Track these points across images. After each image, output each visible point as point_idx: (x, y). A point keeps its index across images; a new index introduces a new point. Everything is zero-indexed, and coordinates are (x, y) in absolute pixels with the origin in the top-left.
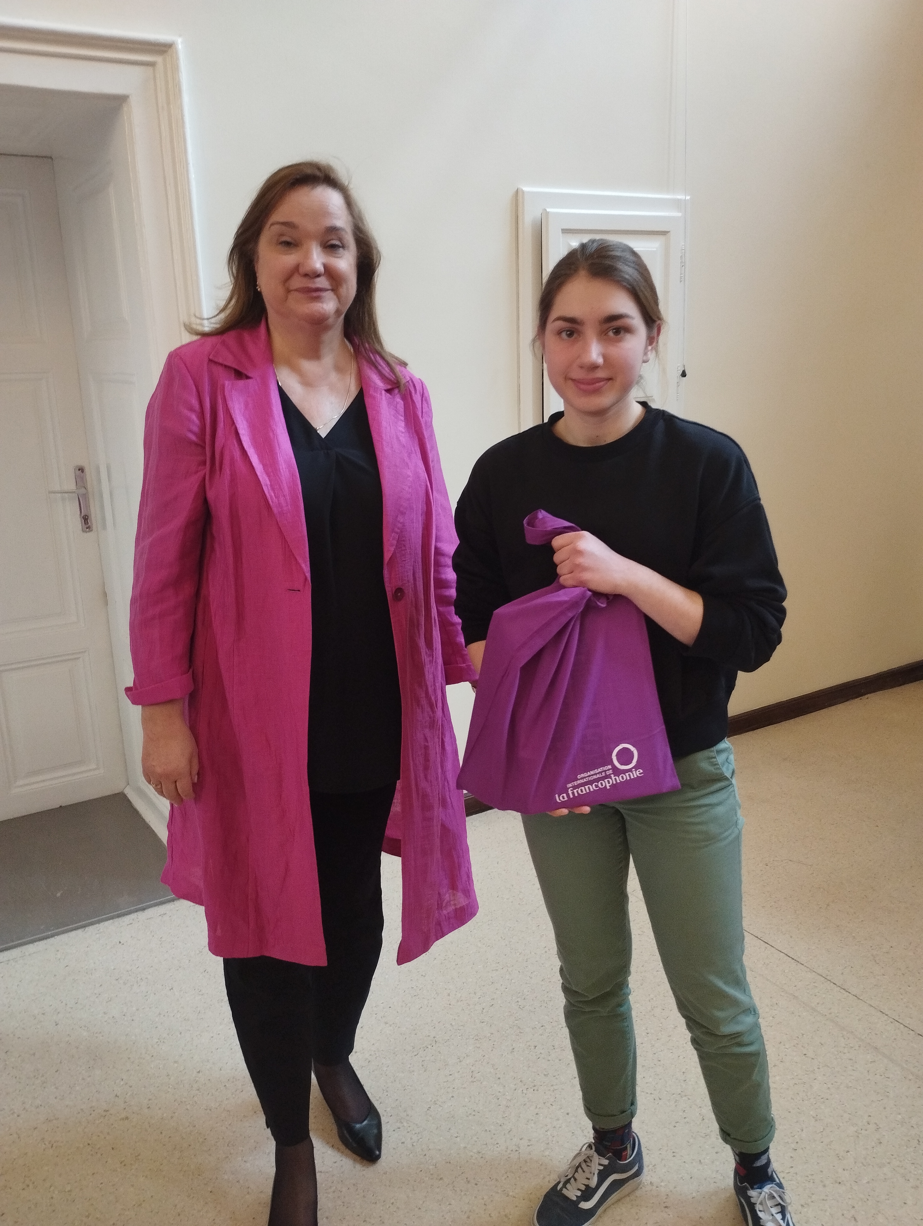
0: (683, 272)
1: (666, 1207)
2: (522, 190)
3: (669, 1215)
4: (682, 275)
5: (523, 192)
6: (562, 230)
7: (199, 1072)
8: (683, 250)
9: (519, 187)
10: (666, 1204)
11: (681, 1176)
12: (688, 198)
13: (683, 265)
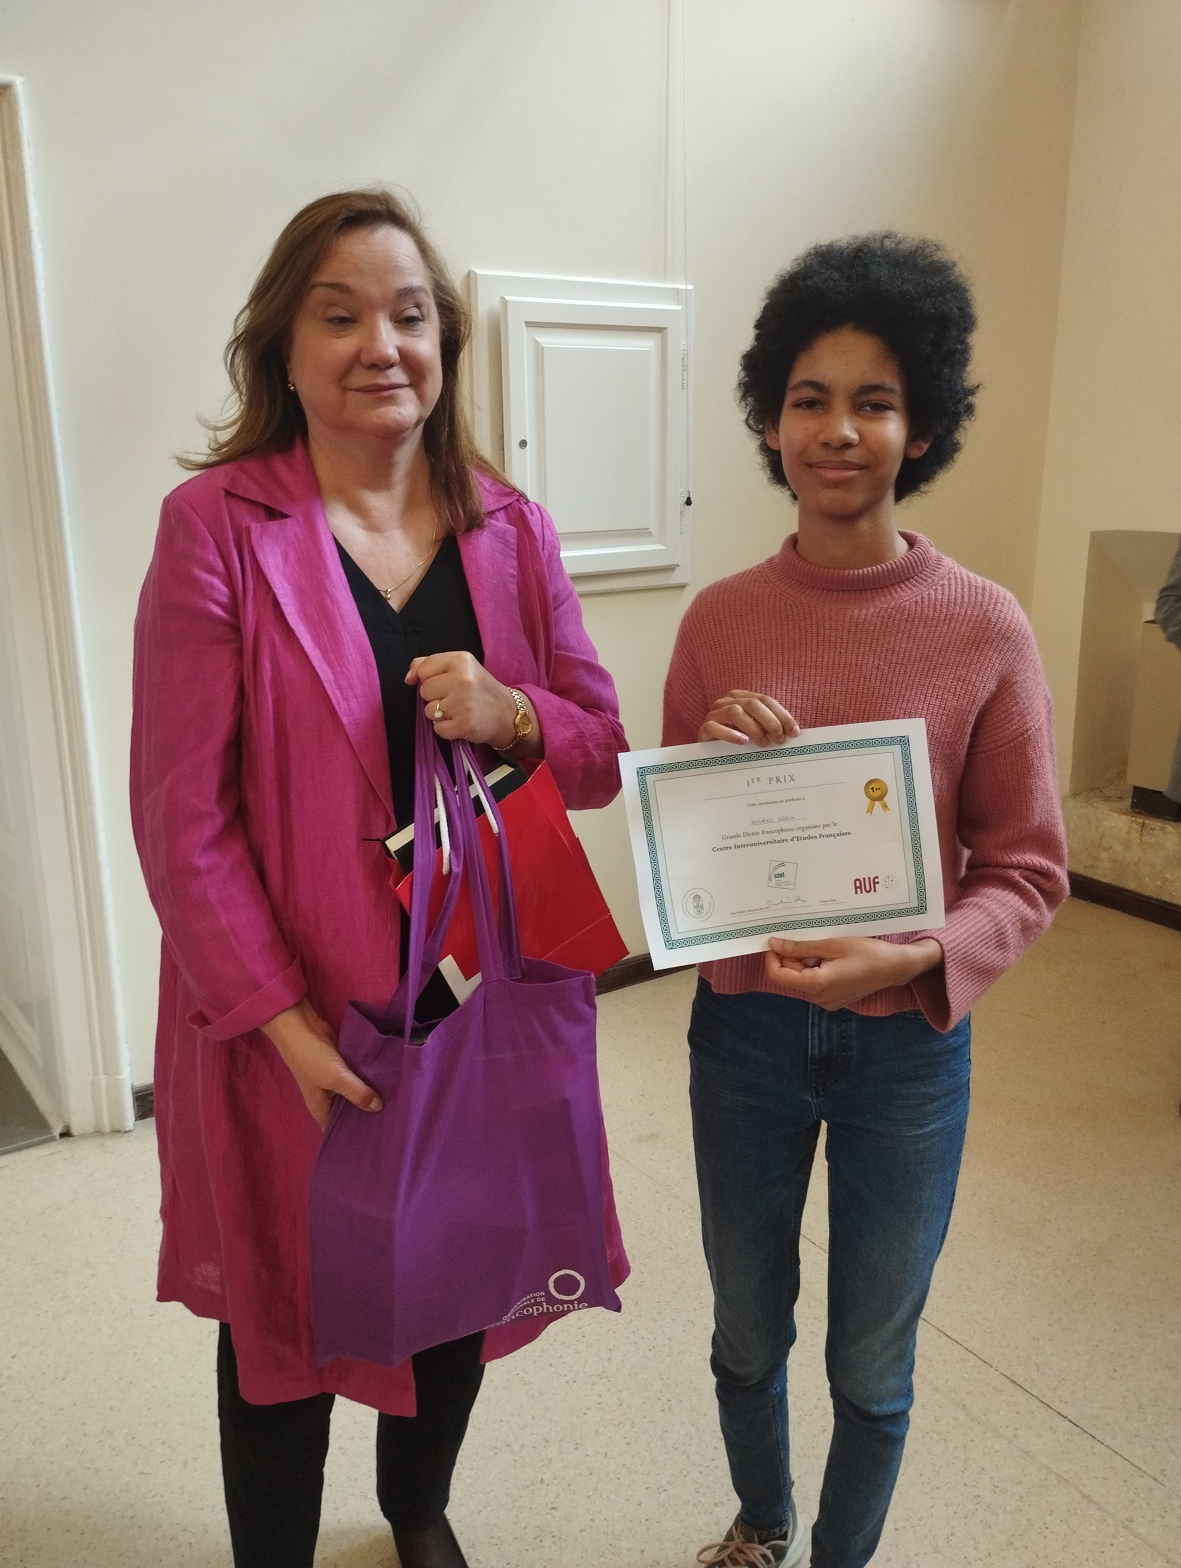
0: (685, 378)
1: (552, 1509)
2: (475, 273)
3: (555, 1517)
4: (684, 382)
5: (475, 275)
6: (526, 322)
7: (14, 1357)
8: (685, 350)
9: (472, 269)
10: (555, 1505)
11: (578, 1472)
12: (690, 287)
13: (685, 368)
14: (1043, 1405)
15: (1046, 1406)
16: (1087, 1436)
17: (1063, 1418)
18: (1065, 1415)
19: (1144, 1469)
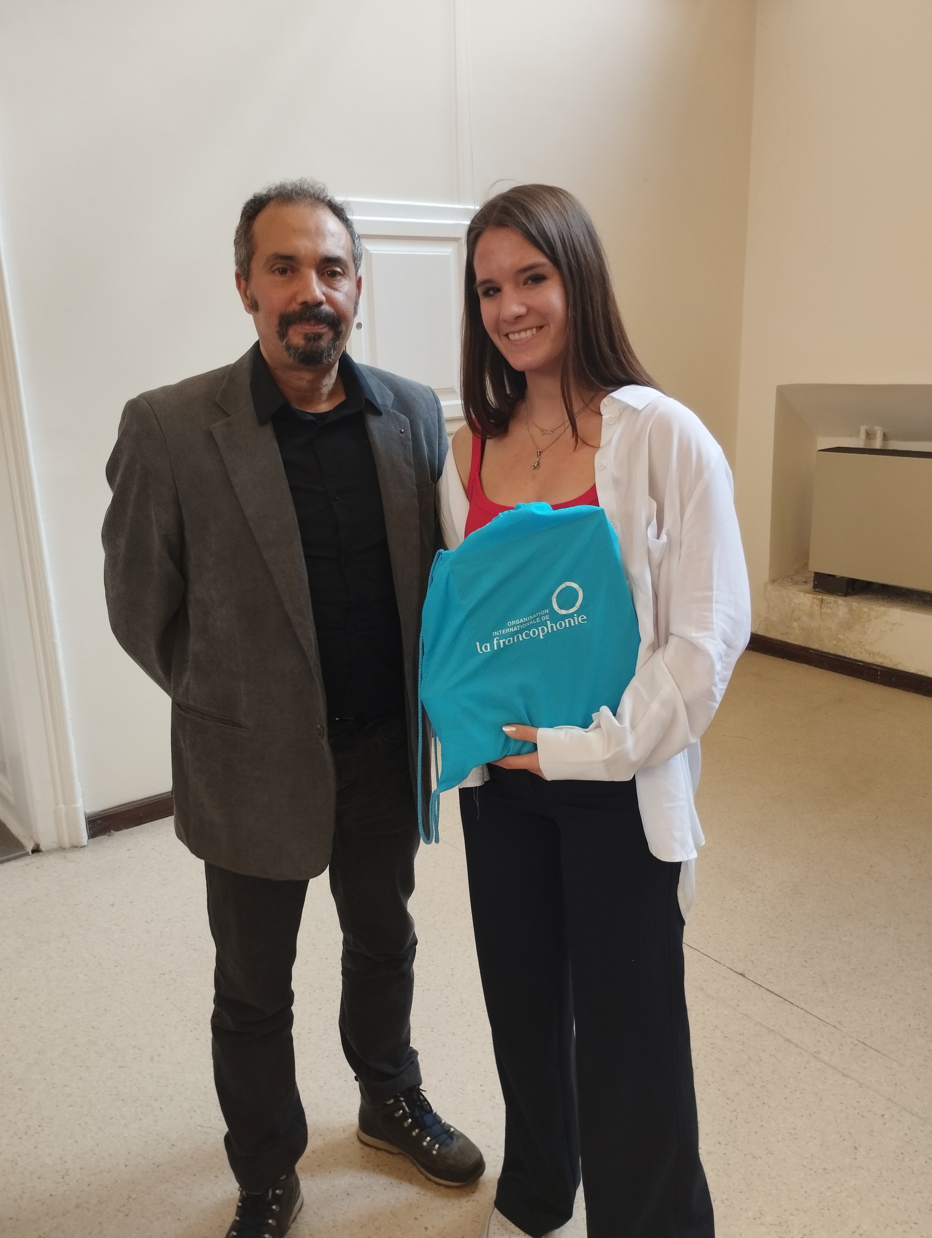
14: (757, 985)
15: (759, 986)
16: (787, 1003)
17: (771, 993)
18: (772, 991)
19: (827, 1021)
